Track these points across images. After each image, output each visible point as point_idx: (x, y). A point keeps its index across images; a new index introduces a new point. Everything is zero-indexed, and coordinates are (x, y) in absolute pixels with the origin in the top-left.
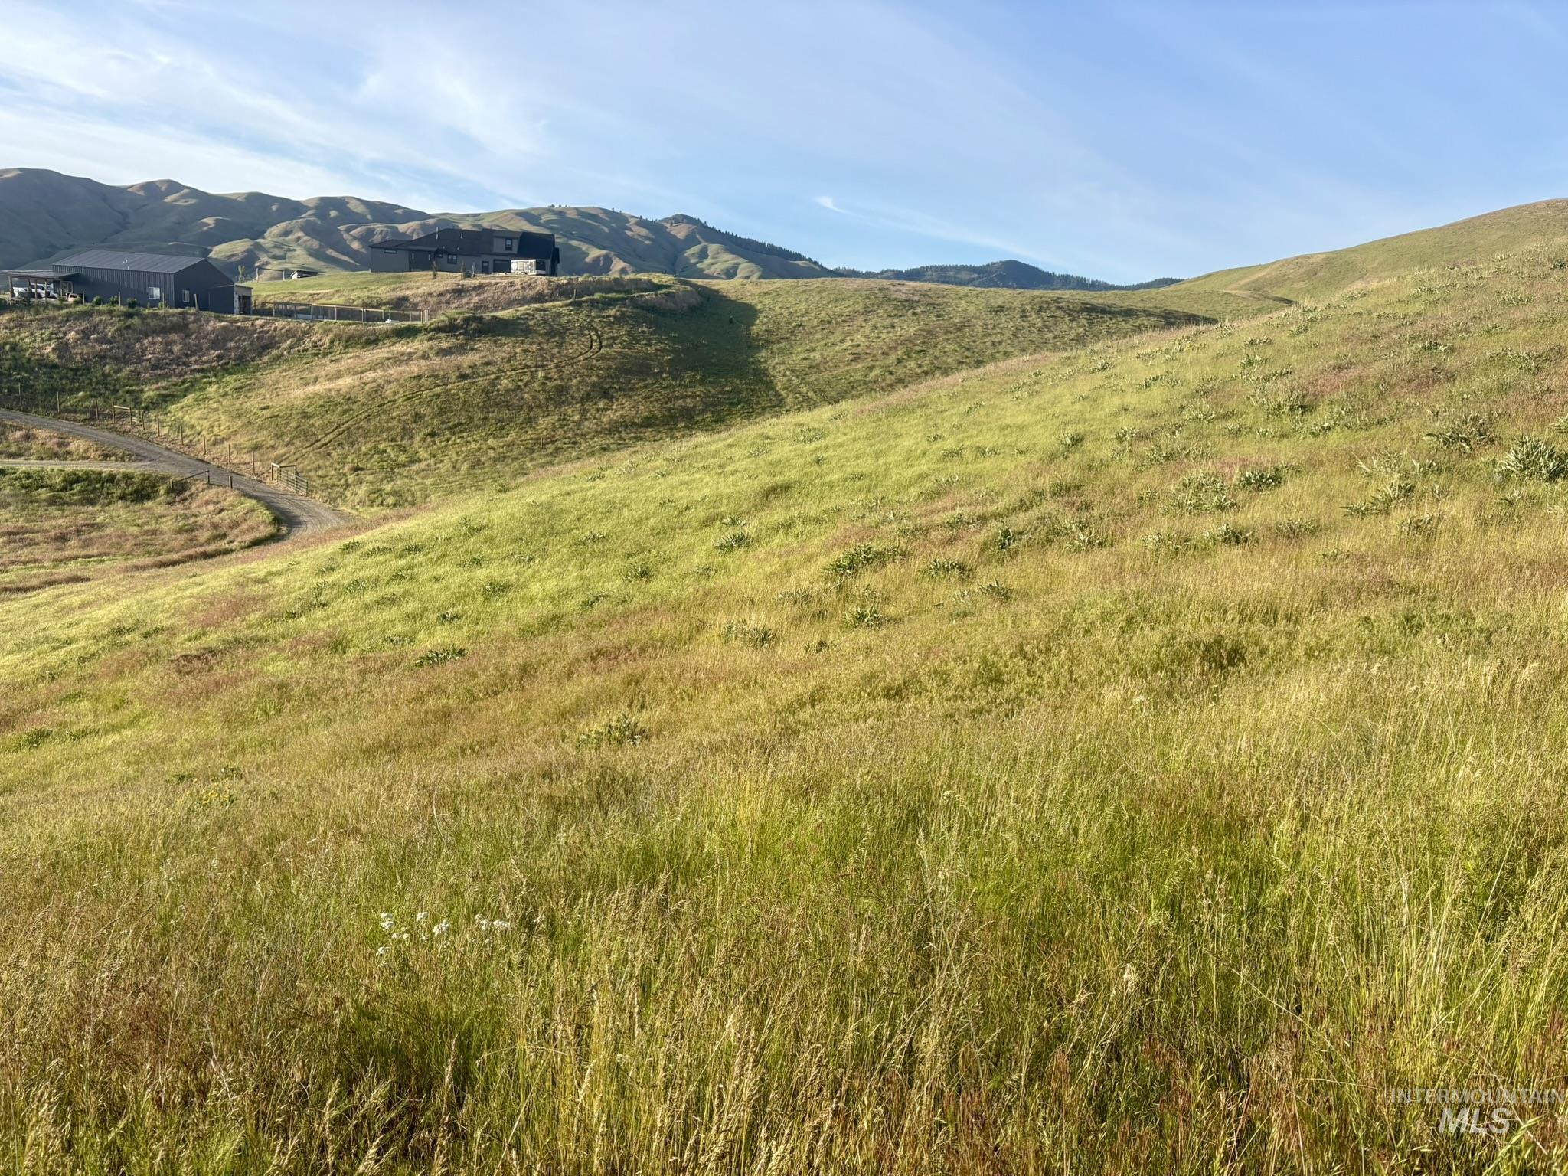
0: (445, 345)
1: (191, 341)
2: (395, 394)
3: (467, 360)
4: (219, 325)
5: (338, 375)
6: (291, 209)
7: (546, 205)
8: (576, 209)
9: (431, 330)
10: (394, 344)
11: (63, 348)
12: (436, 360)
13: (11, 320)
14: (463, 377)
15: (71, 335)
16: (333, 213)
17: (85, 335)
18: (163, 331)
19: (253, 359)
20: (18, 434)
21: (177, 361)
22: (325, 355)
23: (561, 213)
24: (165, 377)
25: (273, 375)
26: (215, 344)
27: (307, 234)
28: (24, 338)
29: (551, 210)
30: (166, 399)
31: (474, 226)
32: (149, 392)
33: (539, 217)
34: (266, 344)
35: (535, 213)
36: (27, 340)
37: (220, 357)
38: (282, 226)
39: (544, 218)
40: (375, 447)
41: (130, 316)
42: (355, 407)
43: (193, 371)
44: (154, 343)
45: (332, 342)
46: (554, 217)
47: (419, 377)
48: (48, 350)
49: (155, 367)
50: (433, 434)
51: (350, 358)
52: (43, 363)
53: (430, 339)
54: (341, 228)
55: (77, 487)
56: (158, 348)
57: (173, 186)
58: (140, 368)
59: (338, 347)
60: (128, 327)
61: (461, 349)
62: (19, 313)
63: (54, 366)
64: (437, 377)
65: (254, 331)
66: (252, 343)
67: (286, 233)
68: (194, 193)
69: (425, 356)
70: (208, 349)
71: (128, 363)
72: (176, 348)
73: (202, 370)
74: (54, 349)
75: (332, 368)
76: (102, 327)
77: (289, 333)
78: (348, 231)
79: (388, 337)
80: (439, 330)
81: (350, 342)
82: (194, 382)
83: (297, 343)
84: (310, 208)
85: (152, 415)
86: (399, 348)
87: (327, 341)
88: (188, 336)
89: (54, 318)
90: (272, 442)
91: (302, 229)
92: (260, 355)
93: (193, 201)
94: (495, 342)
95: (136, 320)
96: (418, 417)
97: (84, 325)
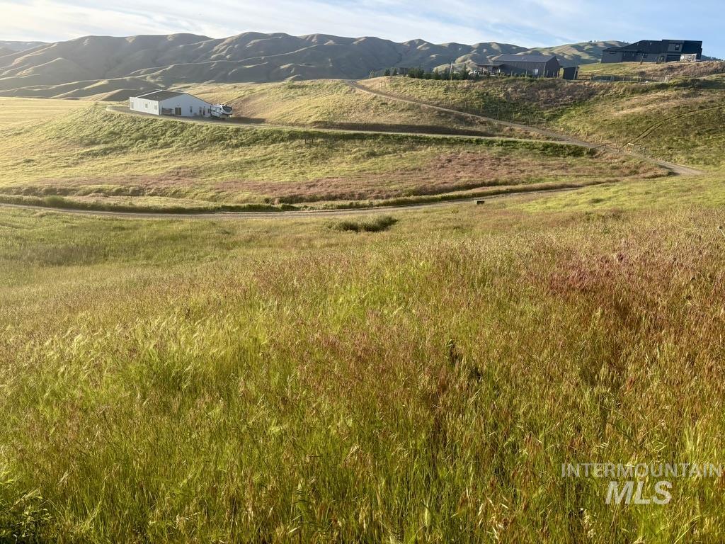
0: (685, 93)
1: (558, 91)
2: (669, 115)
3: (700, 99)
4: (570, 84)
5: (633, 106)
6: (467, 49)
7: (587, 41)
8: (604, 42)
9: (675, 86)
10: (657, 92)
11: (507, 95)
12: (683, 100)
13: (484, 83)
14: (701, 108)
15: (510, 89)
16: (485, 50)
17: (515, 90)
18: (546, 87)
19: (586, 100)
20: (507, 128)
21: (553, 100)
22: (622, 97)
23: (595, 45)
24: (550, 107)
25: (599, 107)
26: (569, 93)
27: (473, 61)
28: (491, 90)
29: (590, 43)
30: (554, 117)
31: (550, 53)
32: (547, 113)
33: (583, 47)
34: (591, 93)
35: (581, 45)
36: (492, 91)
37: (571, 99)
38: (463, 57)
39: (586, 48)
40: (672, 139)
41: (532, 81)
42: (651, 120)
43: (561, 105)
44: (542, 93)
45: (624, 91)
46: (591, 47)
47: (678, 107)
48: (501, 95)
49: (545, 103)
50: (699, 134)
51: (635, 99)
52: (500, 101)
53: (676, 90)
54: (488, 57)
55: (549, 149)
56: (545, 95)
57: (421, 42)
58: (540, 103)
59: (628, 94)
60: (531, 86)
61: (695, 95)
62: (487, 80)
63: (505, 102)
64: (688, 107)
65: (585, 87)
66: (585, 92)
67: (464, 61)
68: (429, 44)
69: (675, 98)
70: (566, 95)
71: (534, 101)
72: (553, 95)
73: (565, 104)
74: (504, 95)
75: (628, 103)
76: (520, 86)
77: (602, 88)
78: (491, 58)
79: (653, 89)
80: (679, 85)
81: (634, 91)
82: (563, 110)
83: (606, 92)
84: (474, 49)
85: (551, 123)
86: (660, 94)
87: (621, 91)
88: (557, 89)
89: (501, 82)
90: (618, 135)
91: (471, 58)
92: (589, 98)
93: (428, 48)
94: (711, 91)
95: (534, 83)
96: (688, 126)
97: (514, 85)
